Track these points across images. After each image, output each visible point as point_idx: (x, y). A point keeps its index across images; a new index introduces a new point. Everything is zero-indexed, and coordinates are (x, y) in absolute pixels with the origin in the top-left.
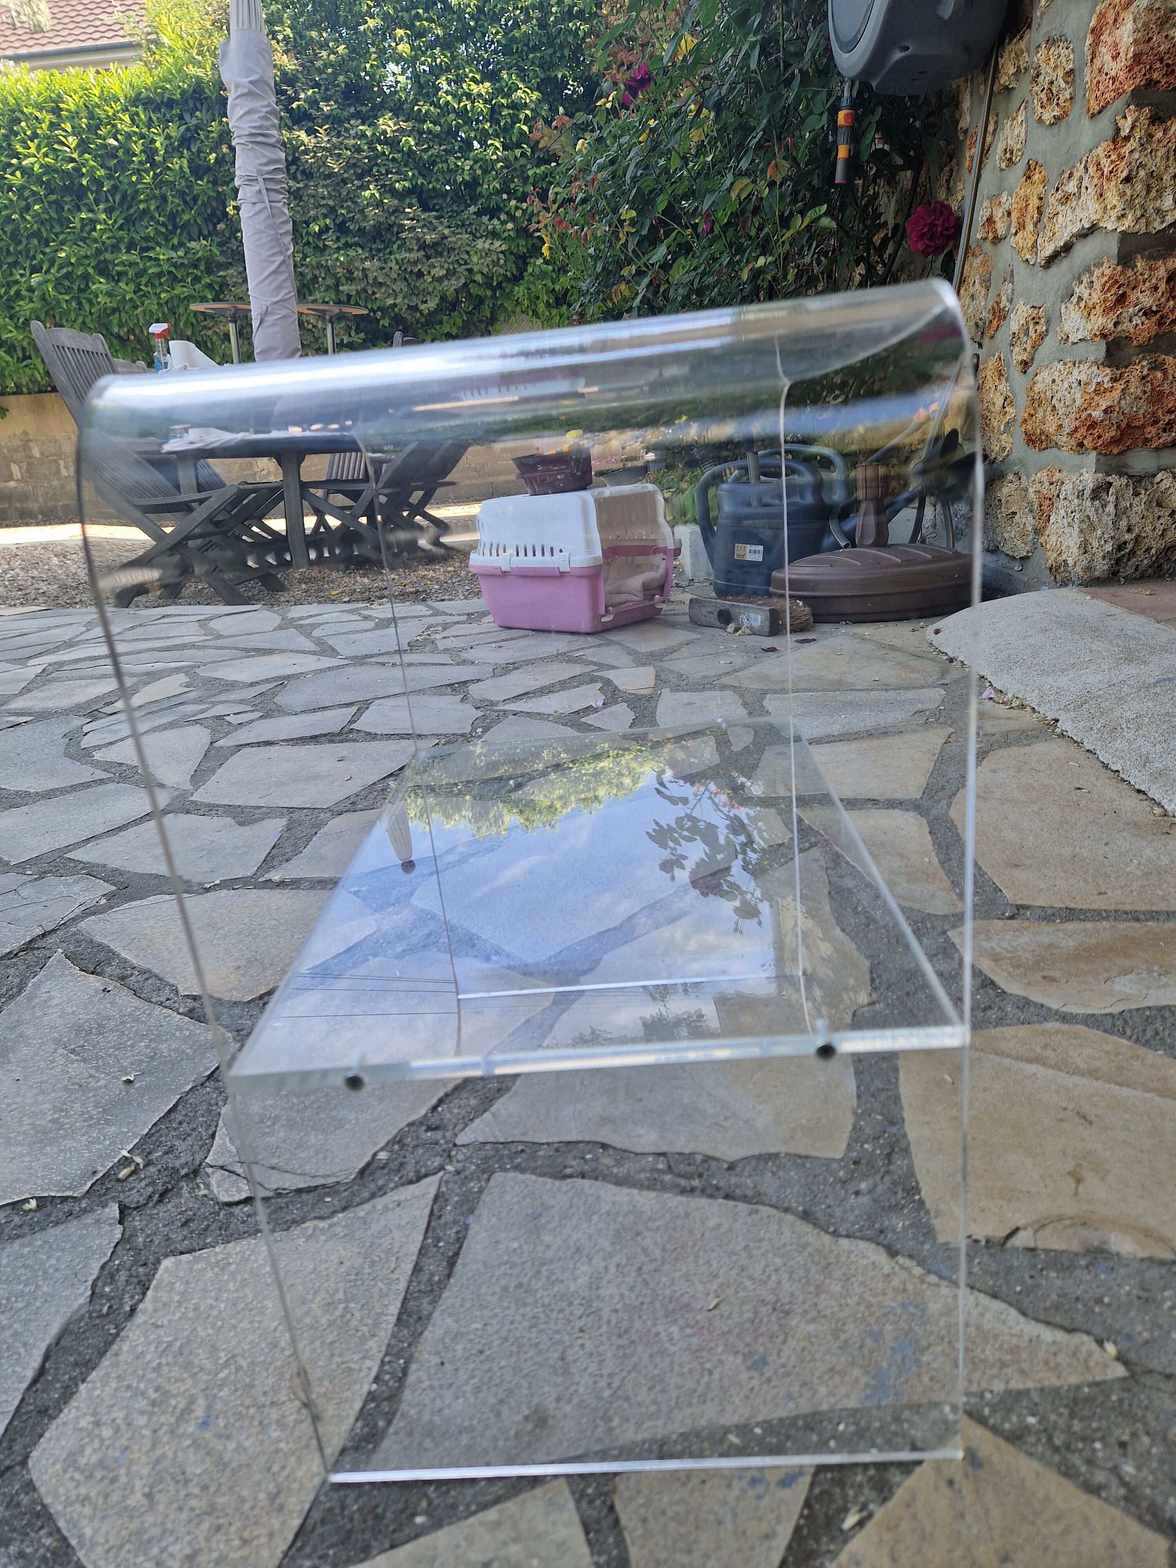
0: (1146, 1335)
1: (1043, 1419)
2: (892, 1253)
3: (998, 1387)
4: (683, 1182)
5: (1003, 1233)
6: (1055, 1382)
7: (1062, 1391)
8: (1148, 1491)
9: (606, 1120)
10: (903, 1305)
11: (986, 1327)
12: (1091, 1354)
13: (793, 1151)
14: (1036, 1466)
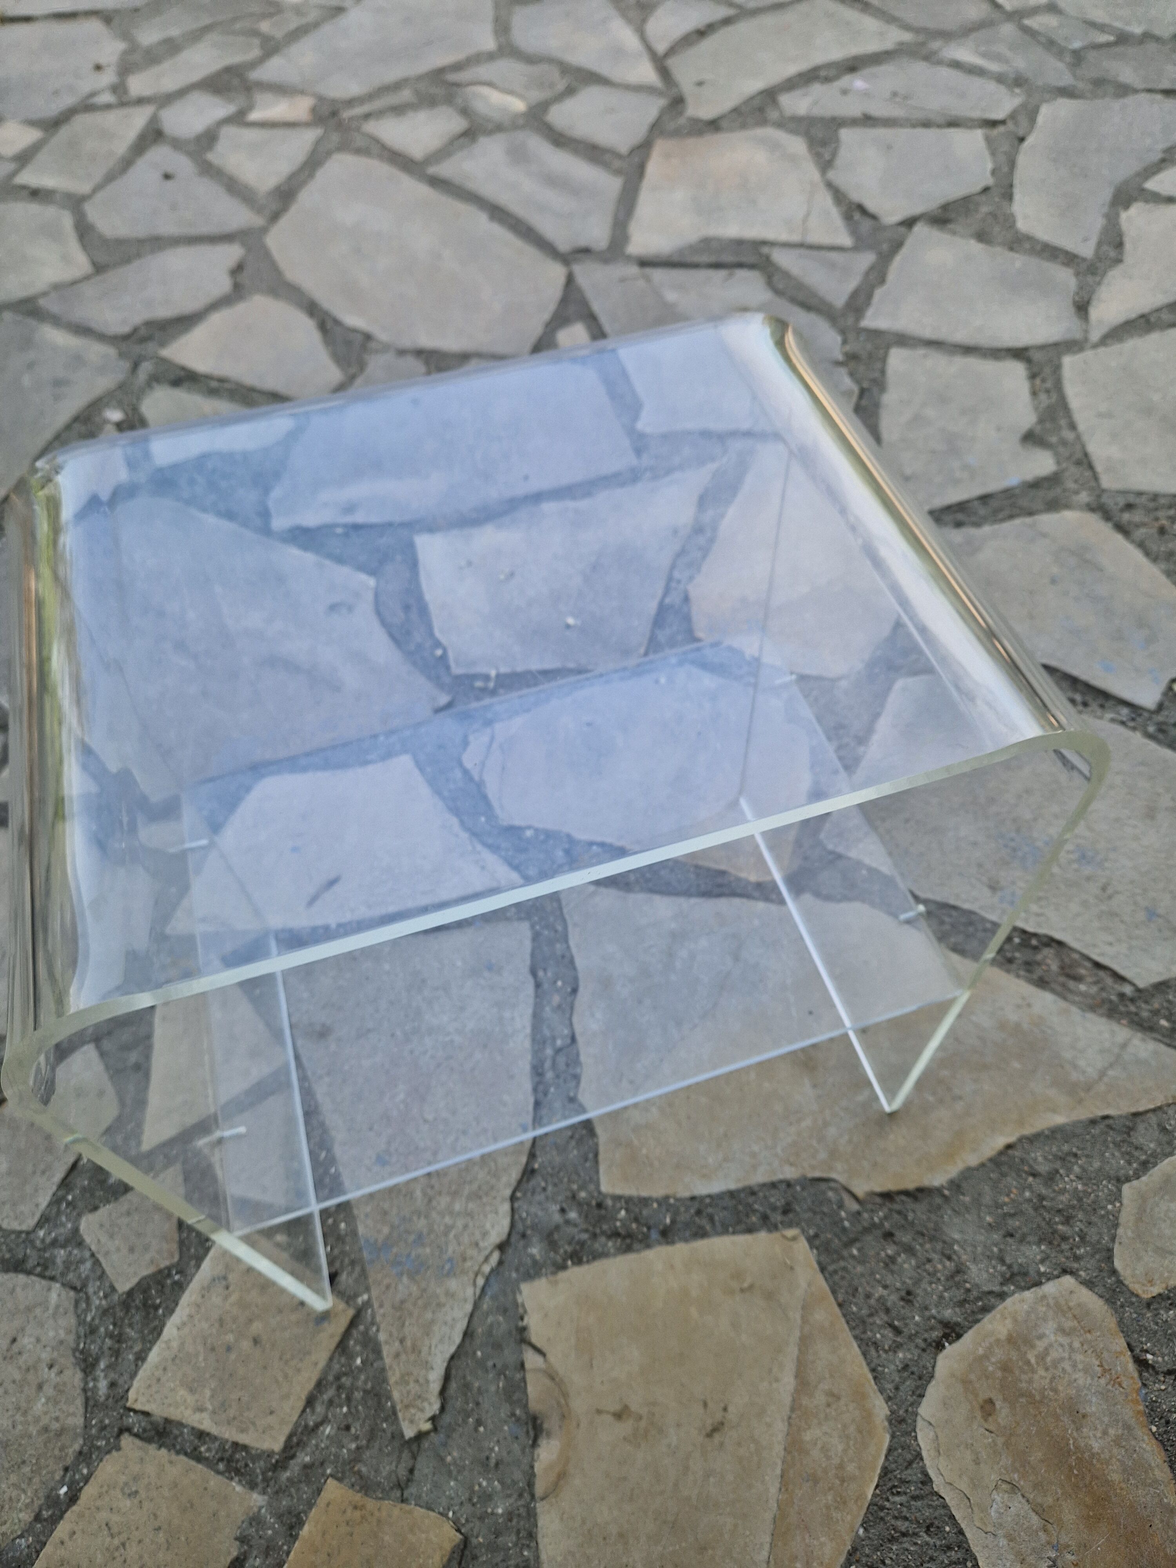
0: (449, 1459)
1: (360, 1370)
2: (502, 1247)
3: (382, 1337)
4: (548, 1064)
5: (534, 1340)
6: (392, 1380)
7: (384, 1385)
8: (314, 1442)
9: (606, 983)
10: (450, 1260)
11: (436, 1328)
12: (422, 1410)
13: (601, 1149)
14: (322, 1364)
